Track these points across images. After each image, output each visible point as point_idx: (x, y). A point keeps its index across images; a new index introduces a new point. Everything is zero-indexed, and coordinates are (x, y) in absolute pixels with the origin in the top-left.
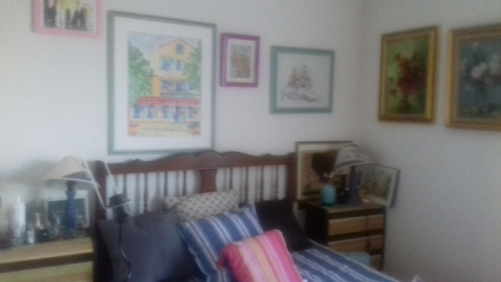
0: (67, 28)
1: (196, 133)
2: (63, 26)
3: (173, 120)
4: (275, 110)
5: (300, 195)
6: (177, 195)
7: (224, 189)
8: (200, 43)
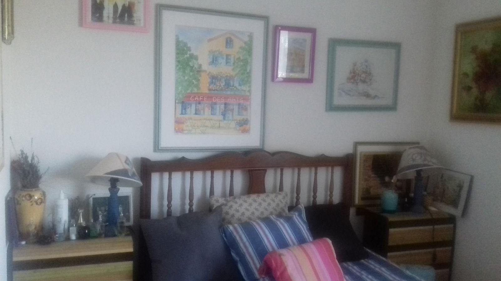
0: (114, 22)
1: (245, 131)
2: (111, 21)
3: (221, 117)
4: (331, 107)
5: (357, 200)
6: (224, 195)
7: (274, 191)
8: (251, 37)
